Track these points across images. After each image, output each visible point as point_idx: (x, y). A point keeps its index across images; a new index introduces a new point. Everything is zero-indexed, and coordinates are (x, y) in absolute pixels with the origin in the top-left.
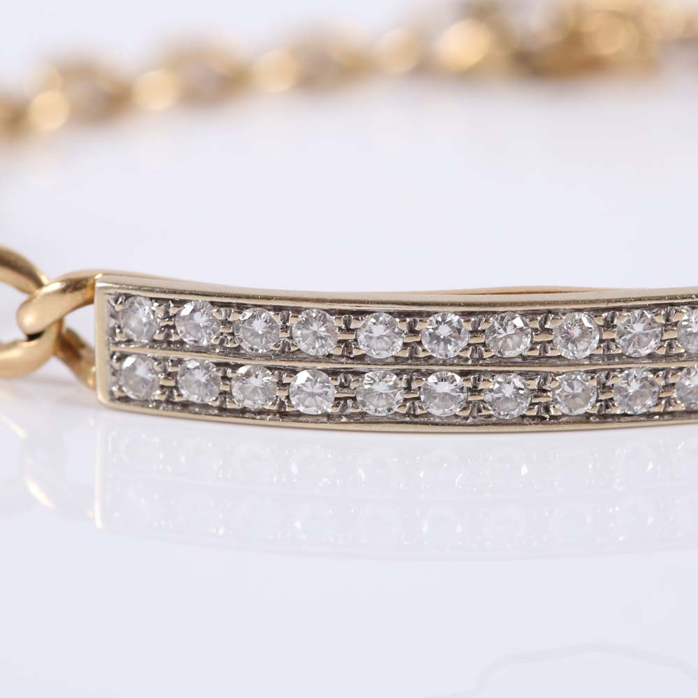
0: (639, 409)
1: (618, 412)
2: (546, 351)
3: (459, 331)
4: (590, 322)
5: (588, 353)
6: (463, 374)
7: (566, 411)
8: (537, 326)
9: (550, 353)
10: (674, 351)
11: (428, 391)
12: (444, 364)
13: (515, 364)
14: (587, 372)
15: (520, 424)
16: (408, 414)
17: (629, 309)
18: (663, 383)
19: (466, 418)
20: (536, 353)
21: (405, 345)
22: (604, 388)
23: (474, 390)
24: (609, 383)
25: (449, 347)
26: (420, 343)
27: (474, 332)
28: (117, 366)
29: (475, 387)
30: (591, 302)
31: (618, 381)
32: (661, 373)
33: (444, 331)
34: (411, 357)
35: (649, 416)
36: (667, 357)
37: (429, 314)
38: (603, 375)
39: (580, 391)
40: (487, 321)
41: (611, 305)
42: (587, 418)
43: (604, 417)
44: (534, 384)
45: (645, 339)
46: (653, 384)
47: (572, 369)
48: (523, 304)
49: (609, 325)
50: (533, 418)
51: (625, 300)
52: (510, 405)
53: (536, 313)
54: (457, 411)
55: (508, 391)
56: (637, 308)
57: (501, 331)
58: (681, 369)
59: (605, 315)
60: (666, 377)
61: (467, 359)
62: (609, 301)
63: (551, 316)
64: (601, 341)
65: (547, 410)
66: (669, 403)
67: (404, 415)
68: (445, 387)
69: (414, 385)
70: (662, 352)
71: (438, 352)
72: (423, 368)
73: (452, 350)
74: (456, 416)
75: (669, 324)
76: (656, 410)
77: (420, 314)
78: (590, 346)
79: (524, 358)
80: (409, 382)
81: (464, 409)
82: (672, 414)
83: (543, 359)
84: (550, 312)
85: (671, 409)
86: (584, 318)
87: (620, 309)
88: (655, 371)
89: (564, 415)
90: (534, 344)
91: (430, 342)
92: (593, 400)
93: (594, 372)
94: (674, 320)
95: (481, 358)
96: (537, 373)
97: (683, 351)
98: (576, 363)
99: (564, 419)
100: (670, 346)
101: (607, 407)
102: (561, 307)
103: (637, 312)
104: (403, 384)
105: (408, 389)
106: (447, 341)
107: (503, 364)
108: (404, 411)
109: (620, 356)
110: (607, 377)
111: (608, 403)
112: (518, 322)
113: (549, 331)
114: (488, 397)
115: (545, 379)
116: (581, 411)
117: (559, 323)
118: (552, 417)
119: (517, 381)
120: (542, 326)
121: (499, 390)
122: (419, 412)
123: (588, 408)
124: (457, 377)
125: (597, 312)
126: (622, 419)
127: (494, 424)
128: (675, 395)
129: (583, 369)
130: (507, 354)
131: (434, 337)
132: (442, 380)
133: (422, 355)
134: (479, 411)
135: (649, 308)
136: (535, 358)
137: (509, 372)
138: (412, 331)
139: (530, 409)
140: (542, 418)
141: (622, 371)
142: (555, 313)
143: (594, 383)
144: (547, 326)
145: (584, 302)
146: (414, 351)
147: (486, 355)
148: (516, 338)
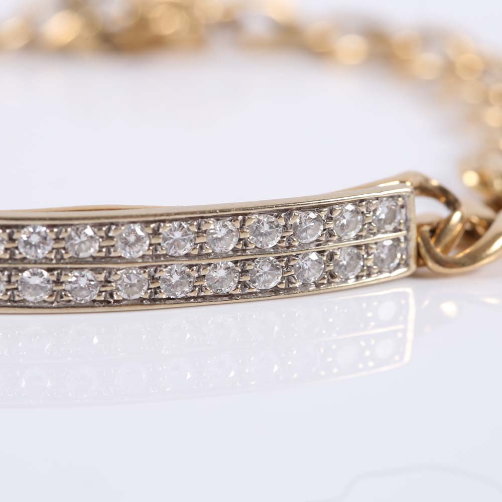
0: (179, 295)
1: (164, 297)
2: (110, 253)
3: (45, 238)
4: (142, 231)
5: (141, 253)
6: (49, 270)
7: (126, 297)
8: (103, 234)
9: (113, 255)
10: (204, 252)
11: (24, 283)
12: (35, 263)
13: (87, 262)
14: (140, 268)
15: (92, 307)
16: (9, 300)
17: (171, 221)
18: (196, 275)
19: (52, 303)
20: (103, 254)
21: (6, 249)
22: (153, 279)
23: (58, 282)
24: (157, 276)
25: (39, 251)
26: (17, 248)
27: (57, 239)
29: (58, 280)
30: (142, 216)
31: (164, 274)
32: (195, 268)
33: (35, 239)
34: (10, 258)
35: (187, 299)
36: (199, 256)
37: (23, 227)
38: (152, 270)
39: (135, 281)
40: (66, 231)
41: (157, 218)
42: (141, 301)
43: (153, 301)
44: (102, 277)
45: (183, 243)
46: (189, 276)
47: (129, 265)
48: (92, 218)
49: (156, 233)
50: (101, 302)
51: (168, 215)
52: (84, 293)
53: (102, 225)
54: (46, 297)
55: (83, 282)
56: (176, 220)
57: (77, 238)
58: (209, 265)
59: (152, 226)
60: (198, 271)
61: (52, 260)
62: (156, 215)
63: (113, 227)
64: (151, 245)
65: (111, 296)
66: (201, 290)
67: (6, 301)
68: (36, 280)
69: (13, 279)
70: (195, 252)
71: (30, 254)
72: (20, 266)
73: (41, 253)
74: (45, 301)
75: (200, 232)
76: (192, 295)
77: (16, 227)
78: (143, 249)
79: (94, 258)
80: (9, 276)
81: (51, 296)
82: (203, 297)
83: (107, 259)
84: (112, 224)
85: (202, 294)
86: (138, 229)
87: (164, 221)
88: (190, 267)
89: (124, 300)
90: (101, 247)
91: (25, 247)
92: (145, 288)
93: (146, 267)
94: (204, 229)
95: (62, 258)
96: (104, 269)
97: (211, 251)
98: (132, 261)
99: (124, 303)
100: (201, 248)
101: (156, 293)
102: (121, 220)
103: (176, 224)
104: (5, 279)
105: (9, 282)
106: (37, 246)
107: (78, 263)
108: (6, 298)
109: (165, 255)
110: (155, 271)
111: (156, 291)
112: (89, 231)
113: (112, 238)
114: (68, 287)
115: (110, 273)
116: (137, 296)
117: (119, 232)
118: (115, 301)
119: (89, 275)
120: (107, 235)
121: (76, 282)
122: (17, 298)
123: (142, 294)
124: (46, 274)
125: (147, 223)
126: (168, 302)
127: (73, 307)
128: (205, 284)
129: (137, 265)
130: (82, 255)
131: (27, 243)
132: (34, 274)
133: (18, 257)
134: (62, 297)
135: (185, 220)
136: (102, 258)
137: (83, 269)
138: (11, 239)
139: (99, 295)
140: (108, 303)
141: (166, 266)
142: (117, 224)
143: (146, 276)
144: (111, 234)
145: (137, 216)
146: (12, 254)
147: (66, 256)
148: (88, 244)
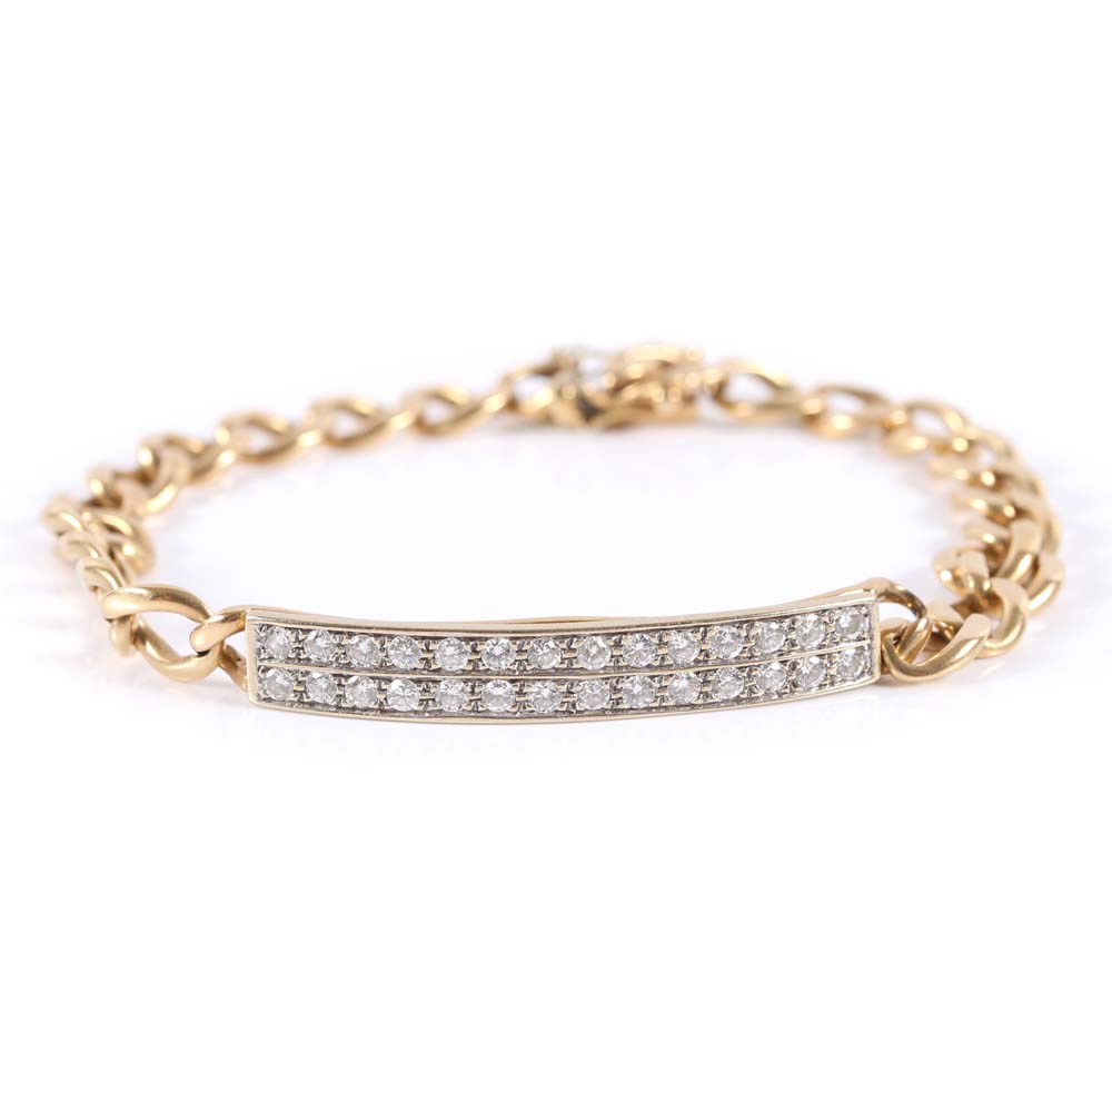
0: (642, 705)
1: (626, 707)
2: (572, 665)
3: (508, 651)
4: (604, 641)
5: (602, 666)
6: (512, 681)
7: (588, 707)
8: (565, 647)
9: (575, 666)
10: (666, 663)
11: (490, 696)
12: (498, 674)
13: (550, 674)
14: (603, 679)
15: (555, 717)
16: (473, 711)
17: (632, 633)
18: (658, 686)
19: (515, 713)
20: (565, 666)
21: (470, 661)
22: (616, 690)
23: (520, 693)
24: (619, 687)
25: (503, 662)
26: (480, 659)
27: (520, 651)
28: (262, 676)
29: (521, 691)
30: (604, 629)
31: (626, 685)
32: (656, 679)
33: (498, 651)
34: (474, 670)
35: (649, 709)
36: (661, 667)
37: (487, 639)
38: (614, 681)
39: (598, 692)
40: (529, 643)
41: (618, 631)
42: (603, 712)
43: (615, 711)
44: (564, 688)
45: (645, 655)
46: (651, 686)
47: (592, 677)
48: (554, 631)
49: (618, 645)
50: (564, 712)
51: (629, 627)
52: (546, 703)
53: (564, 637)
54: (509, 708)
55: (546, 693)
56: (638, 632)
57: (539, 650)
58: (671, 675)
59: (614, 638)
60: (660, 682)
61: (514, 671)
62: (617, 628)
63: (575, 639)
64: (612, 656)
65: (574, 706)
66: (663, 699)
67: (470, 712)
68: (499, 691)
69: (477, 690)
70: (657, 663)
71: (494, 665)
72: (484, 678)
73: (504, 665)
74: (508, 712)
75: (661, 644)
76: (654, 705)
77: (480, 639)
78: (605, 661)
79: (557, 669)
80: (473, 687)
81: (514, 706)
82: (665, 708)
83: (570, 670)
84: (574, 636)
85: (664, 704)
86: (599, 640)
87: (625, 633)
88: (652, 677)
89: (586, 710)
90: (563, 659)
91: (488, 658)
92: (607, 698)
93: (608, 679)
94: (665, 641)
95: (525, 669)
96: (566, 680)
97: (672, 662)
98: (594, 673)
99: (587, 713)
100: (663, 659)
101: (618, 704)
102: (583, 633)
103: (637, 636)
104: (469, 689)
105: (473, 692)
106: (498, 658)
107: (541, 673)
108: (470, 708)
109: (626, 667)
110: (617, 683)
111: (618, 701)
112: (551, 644)
113: (574, 650)
114: (531, 698)
115: (572, 685)
116: (599, 707)
117: (581, 644)
118: (577, 712)
119: (552, 685)
120: (569, 647)
121: (539, 693)
122: (480, 709)
123: (605, 705)
124: (509, 685)
125: (609, 635)
126: (630, 712)
127: (535, 717)
128: (667, 694)
129: (599, 677)
130: (543, 667)
131: (490, 655)
132: (497, 686)
133: (481, 668)
134: (525, 708)
135: (647, 632)
136: (564, 669)
137: (545, 680)
138: (475, 651)
139: (561, 706)
140: (571, 712)
141: (628, 677)
142: (578, 637)
143: (608, 687)
144: (572, 647)
145: (599, 629)
146: (476, 666)
147: (528, 668)
148: (550, 655)
